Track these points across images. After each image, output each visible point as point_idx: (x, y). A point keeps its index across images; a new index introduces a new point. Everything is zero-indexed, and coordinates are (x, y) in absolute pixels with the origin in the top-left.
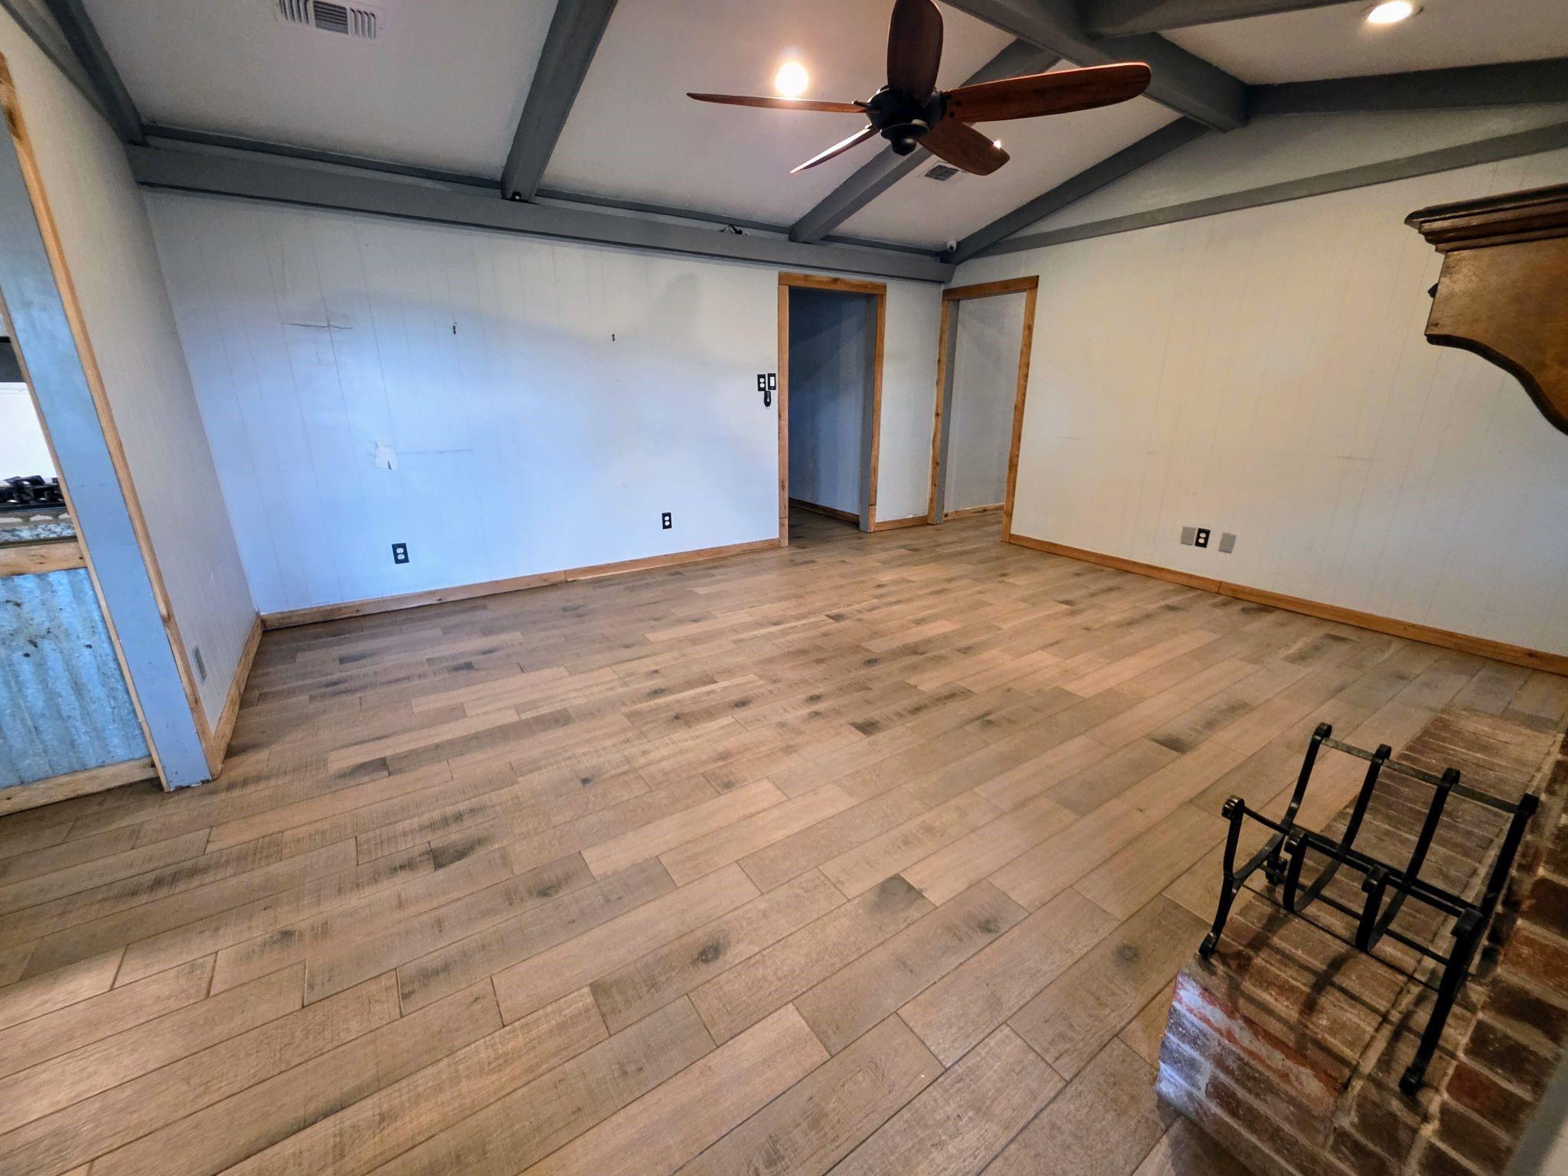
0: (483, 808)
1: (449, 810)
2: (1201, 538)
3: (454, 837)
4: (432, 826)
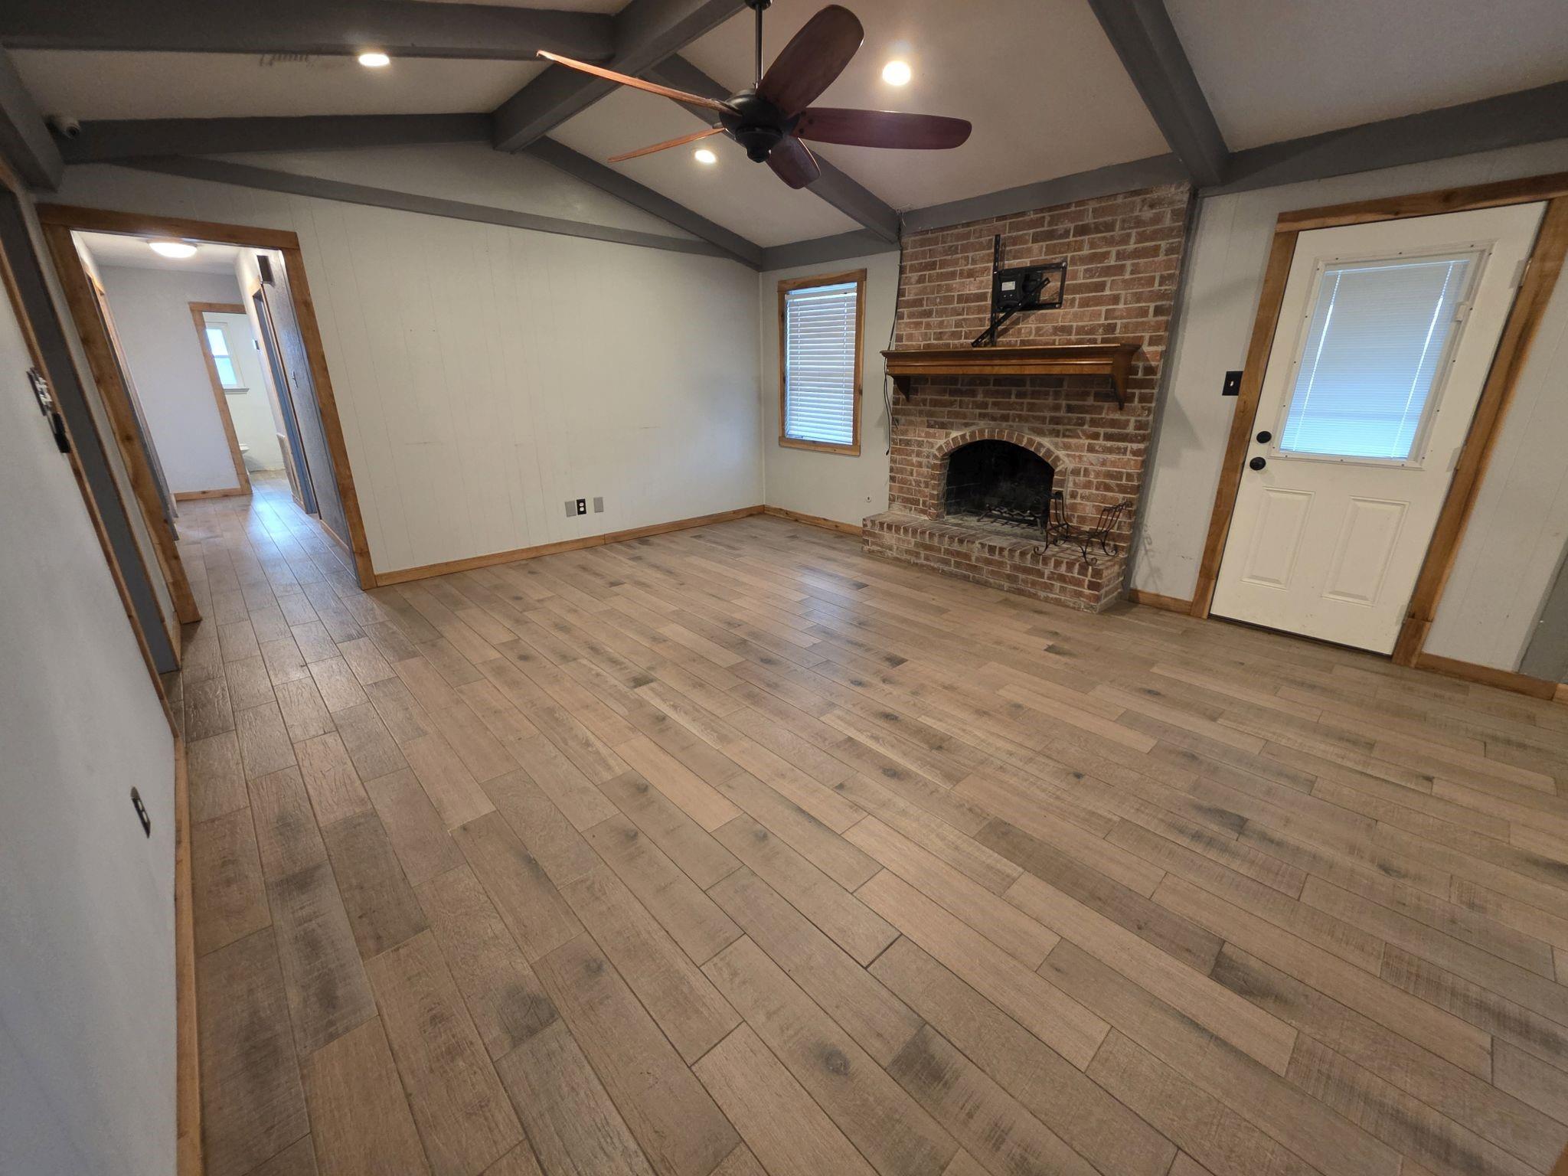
0: (1172, 826)
1: (1199, 849)
2: (580, 507)
3: (1215, 828)
4: (1224, 849)
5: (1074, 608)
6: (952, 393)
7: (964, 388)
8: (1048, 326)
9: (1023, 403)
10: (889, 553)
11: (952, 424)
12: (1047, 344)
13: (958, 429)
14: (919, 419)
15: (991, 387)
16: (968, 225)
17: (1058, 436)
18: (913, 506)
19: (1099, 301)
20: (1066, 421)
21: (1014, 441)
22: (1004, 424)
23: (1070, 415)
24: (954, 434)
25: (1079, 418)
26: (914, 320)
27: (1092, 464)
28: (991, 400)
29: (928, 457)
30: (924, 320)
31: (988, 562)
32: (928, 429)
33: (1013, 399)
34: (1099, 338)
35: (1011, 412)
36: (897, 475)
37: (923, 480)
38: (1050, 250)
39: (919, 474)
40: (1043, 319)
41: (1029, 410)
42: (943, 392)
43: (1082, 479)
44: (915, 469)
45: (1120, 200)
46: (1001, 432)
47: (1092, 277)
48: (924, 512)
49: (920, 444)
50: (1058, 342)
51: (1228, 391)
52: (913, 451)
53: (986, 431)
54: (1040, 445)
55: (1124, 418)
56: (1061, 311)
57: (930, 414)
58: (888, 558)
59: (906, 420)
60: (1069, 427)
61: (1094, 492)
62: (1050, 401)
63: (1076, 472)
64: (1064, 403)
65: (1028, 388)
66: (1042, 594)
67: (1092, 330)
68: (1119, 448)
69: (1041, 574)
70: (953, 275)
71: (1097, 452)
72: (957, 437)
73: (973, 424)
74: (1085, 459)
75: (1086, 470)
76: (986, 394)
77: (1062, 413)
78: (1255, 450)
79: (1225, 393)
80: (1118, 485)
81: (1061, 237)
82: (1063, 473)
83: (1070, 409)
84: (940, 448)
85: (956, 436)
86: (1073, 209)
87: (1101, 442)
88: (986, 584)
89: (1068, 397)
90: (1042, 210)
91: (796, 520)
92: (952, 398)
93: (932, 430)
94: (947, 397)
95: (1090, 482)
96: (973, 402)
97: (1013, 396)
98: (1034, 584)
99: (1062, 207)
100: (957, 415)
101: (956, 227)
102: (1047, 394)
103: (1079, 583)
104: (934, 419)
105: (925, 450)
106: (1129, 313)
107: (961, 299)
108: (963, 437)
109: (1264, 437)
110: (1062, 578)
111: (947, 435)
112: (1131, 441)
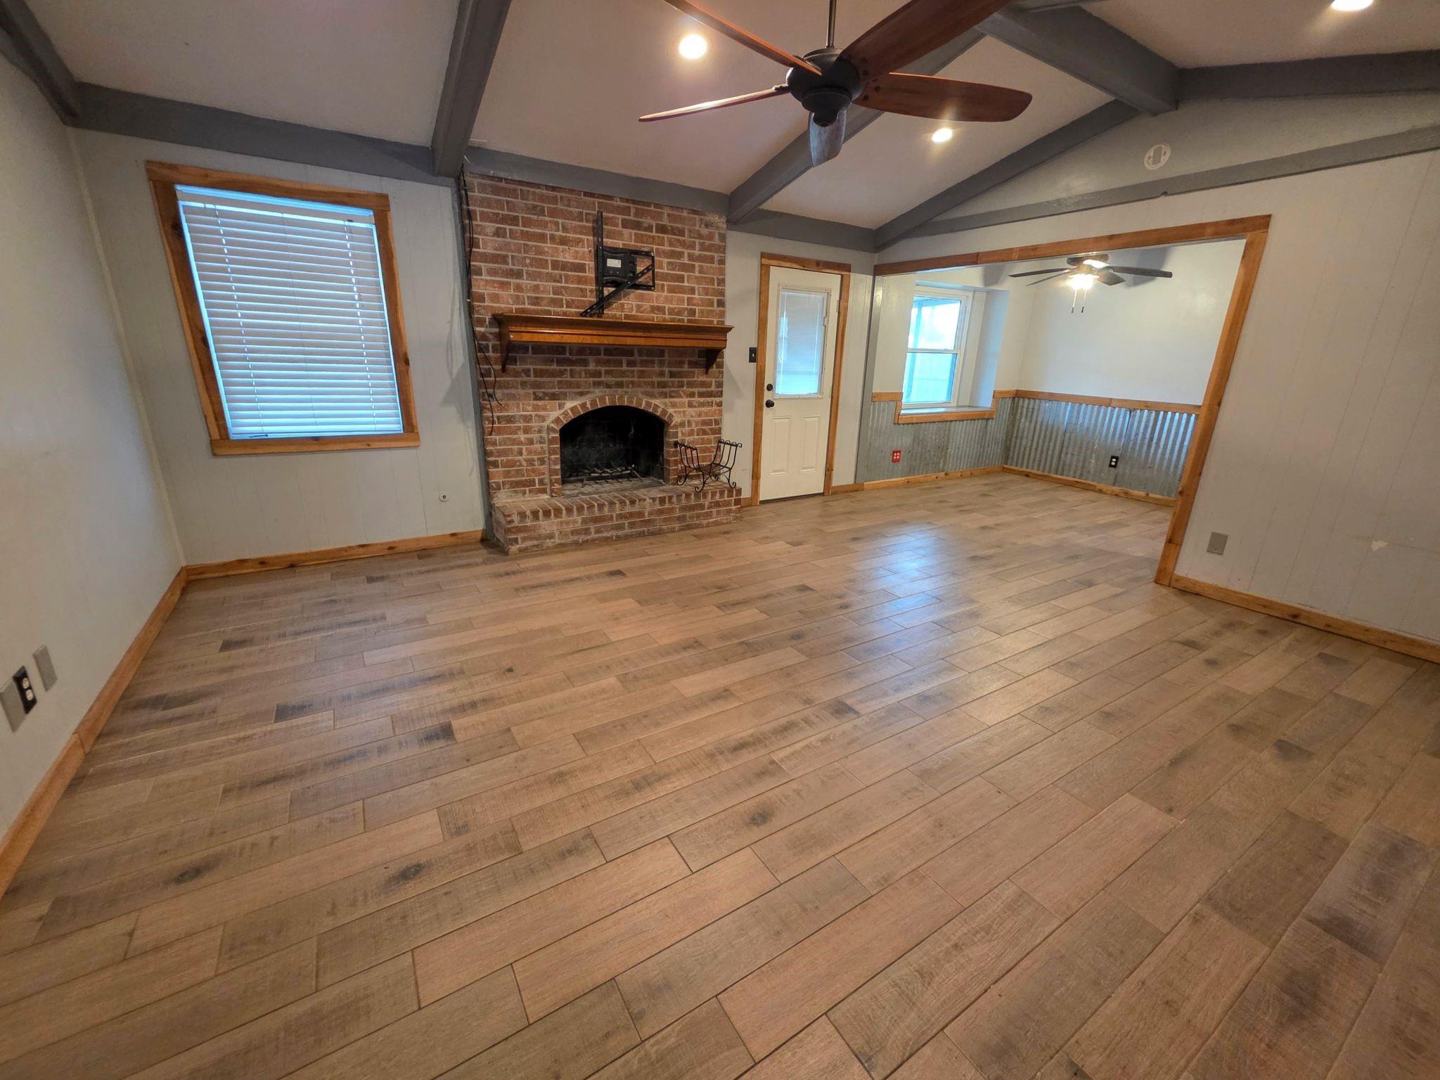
2: (25, 691)
5: (727, 523)
6: (559, 362)
7: (574, 358)
8: (646, 305)
9: (634, 371)
10: (549, 543)
11: (565, 394)
12: (648, 320)
13: (572, 399)
14: (522, 392)
15: (603, 357)
16: (553, 189)
17: (666, 397)
18: (527, 489)
19: (682, 290)
20: (670, 384)
21: (634, 405)
22: (620, 390)
23: (673, 379)
24: (569, 405)
25: (679, 382)
26: (500, 279)
27: (692, 416)
28: (603, 369)
29: (540, 431)
30: (513, 281)
31: (660, 512)
32: (535, 402)
33: (625, 368)
34: (686, 319)
35: (624, 379)
36: (499, 459)
37: (536, 457)
38: (639, 238)
39: (530, 452)
40: (641, 298)
41: (639, 377)
42: (547, 362)
43: (687, 429)
44: (524, 448)
45: (685, 214)
46: (621, 397)
47: (674, 269)
48: (543, 491)
49: (527, 419)
50: (656, 318)
51: (752, 360)
52: (519, 428)
53: (607, 398)
54: (656, 406)
55: (709, 380)
56: (655, 293)
57: (536, 385)
58: (548, 548)
59: (503, 394)
60: (672, 389)
61: (696, 437)
62: (656, 369)
63: (682, 424)
64: (667, 370)
65: (637, 357)
66: (704, 522)
67: (680, 312)
68: (708, 403)
69: (702, 507)
70: (542, 238)
71: (695, 407)
72: (575, 407)
73: (588, 393)
74: (687, 413)
75: (689, 421)
76: (598, 363)
77: (666, 379)
78: (767, 396)
79: (750, 361)
80: (710, 429)
81: (646, 229)
82: (676, 426)
83: (672, 375)
84: (557, 420)
85: (572, 406)
86: (652, 208)
87: (696, 399)
88: (660, 532)
89: (670, 365)
90: (627, 201)
91: (292, 566)
92: (562, 368)
93: (540, 403)
94: (554, 367)
95: (693, 430)
96: (585, 371)
97: (624, 365)
98: (698, 516)
99: (644, 203)
100: (570, 385)
101: (538, 186)
102: (653, 362)
103: (728, 503)
104: (543, 390)
105: (535, 424)
106: (703, 302)
107: (555, 265)
108: (584, 405)
109: (770, 388)
110: (717, 504)
111: (561, 406)
112: (715, 397)
